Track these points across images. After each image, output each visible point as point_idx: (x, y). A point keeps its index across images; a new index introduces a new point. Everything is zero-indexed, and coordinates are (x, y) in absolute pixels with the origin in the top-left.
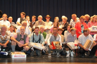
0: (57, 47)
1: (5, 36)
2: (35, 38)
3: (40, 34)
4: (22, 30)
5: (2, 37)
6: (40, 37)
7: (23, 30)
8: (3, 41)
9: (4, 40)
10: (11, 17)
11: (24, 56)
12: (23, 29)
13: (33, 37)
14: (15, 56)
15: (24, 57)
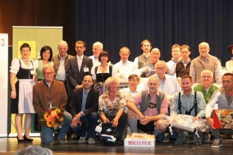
0: (226, 123)
1: (115, 101)
2: (182, 101)
3: (195, 93)
4: (151, 84)
5: (109, 102)
6: (195, 101)
7: (155, 84)
8: (111, 110)
9: (114, 110)
10: (156, 50)
11: (149, 143)
12: (153, 82)
13: (179, 101)
14: (130, 142)
15: (149, 146)
